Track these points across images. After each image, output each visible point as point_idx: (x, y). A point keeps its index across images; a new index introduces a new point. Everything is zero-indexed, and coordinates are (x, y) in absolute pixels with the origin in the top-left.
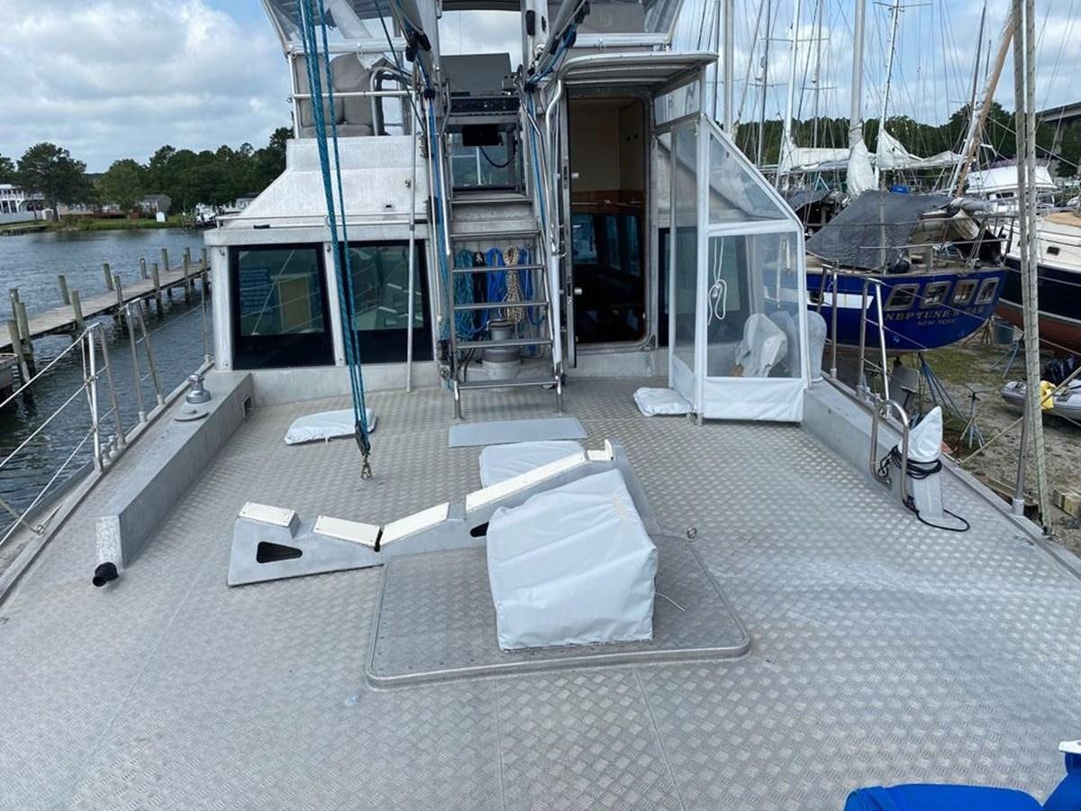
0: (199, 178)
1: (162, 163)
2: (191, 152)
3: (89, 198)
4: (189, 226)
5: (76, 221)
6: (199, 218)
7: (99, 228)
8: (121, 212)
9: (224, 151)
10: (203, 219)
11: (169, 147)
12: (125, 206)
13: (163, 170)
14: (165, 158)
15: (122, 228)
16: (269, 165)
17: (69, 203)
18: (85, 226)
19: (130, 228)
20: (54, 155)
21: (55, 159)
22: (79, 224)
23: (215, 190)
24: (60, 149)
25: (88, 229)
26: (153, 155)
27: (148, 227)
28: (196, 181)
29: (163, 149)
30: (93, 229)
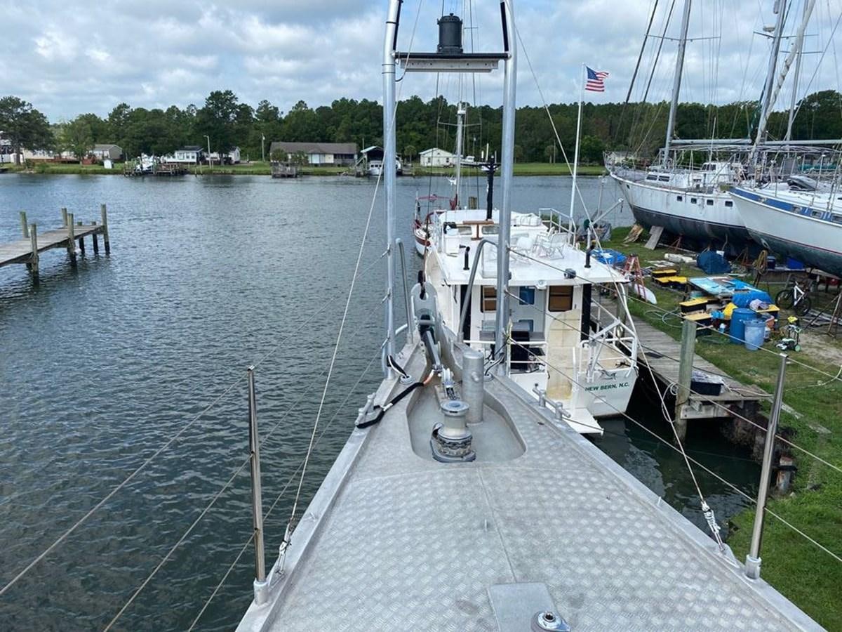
0: (142, 132)
1: (119, 118)
2: (144, 110)
3: (49, 145)
4: (130, 173)
5: (34, 165)
6: (138, 167)
7: (53, 172)
8: (75, 159)
9: (173, 110)
10: (142, 168)
11: (124, 105)
12: (79, 154)
13: (118, 124)
14: (121, 113)
15: (73, 173)
16: (205, 123)
17: (31, 149)
18: (41, 170)
19: (80, 173)
20: (19, 107)
21: (19, 110)
22: (36, 167)
23: (155, 143)
24: (24, 102)
25: (43, 172)
26: (111, 111)
27: (95, 172)
28: (140, 134)
29: (120, 107)
30: (48, 173)
